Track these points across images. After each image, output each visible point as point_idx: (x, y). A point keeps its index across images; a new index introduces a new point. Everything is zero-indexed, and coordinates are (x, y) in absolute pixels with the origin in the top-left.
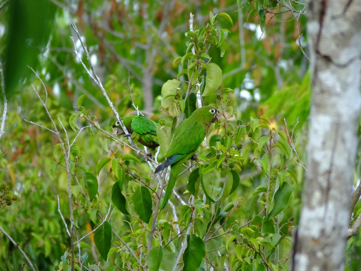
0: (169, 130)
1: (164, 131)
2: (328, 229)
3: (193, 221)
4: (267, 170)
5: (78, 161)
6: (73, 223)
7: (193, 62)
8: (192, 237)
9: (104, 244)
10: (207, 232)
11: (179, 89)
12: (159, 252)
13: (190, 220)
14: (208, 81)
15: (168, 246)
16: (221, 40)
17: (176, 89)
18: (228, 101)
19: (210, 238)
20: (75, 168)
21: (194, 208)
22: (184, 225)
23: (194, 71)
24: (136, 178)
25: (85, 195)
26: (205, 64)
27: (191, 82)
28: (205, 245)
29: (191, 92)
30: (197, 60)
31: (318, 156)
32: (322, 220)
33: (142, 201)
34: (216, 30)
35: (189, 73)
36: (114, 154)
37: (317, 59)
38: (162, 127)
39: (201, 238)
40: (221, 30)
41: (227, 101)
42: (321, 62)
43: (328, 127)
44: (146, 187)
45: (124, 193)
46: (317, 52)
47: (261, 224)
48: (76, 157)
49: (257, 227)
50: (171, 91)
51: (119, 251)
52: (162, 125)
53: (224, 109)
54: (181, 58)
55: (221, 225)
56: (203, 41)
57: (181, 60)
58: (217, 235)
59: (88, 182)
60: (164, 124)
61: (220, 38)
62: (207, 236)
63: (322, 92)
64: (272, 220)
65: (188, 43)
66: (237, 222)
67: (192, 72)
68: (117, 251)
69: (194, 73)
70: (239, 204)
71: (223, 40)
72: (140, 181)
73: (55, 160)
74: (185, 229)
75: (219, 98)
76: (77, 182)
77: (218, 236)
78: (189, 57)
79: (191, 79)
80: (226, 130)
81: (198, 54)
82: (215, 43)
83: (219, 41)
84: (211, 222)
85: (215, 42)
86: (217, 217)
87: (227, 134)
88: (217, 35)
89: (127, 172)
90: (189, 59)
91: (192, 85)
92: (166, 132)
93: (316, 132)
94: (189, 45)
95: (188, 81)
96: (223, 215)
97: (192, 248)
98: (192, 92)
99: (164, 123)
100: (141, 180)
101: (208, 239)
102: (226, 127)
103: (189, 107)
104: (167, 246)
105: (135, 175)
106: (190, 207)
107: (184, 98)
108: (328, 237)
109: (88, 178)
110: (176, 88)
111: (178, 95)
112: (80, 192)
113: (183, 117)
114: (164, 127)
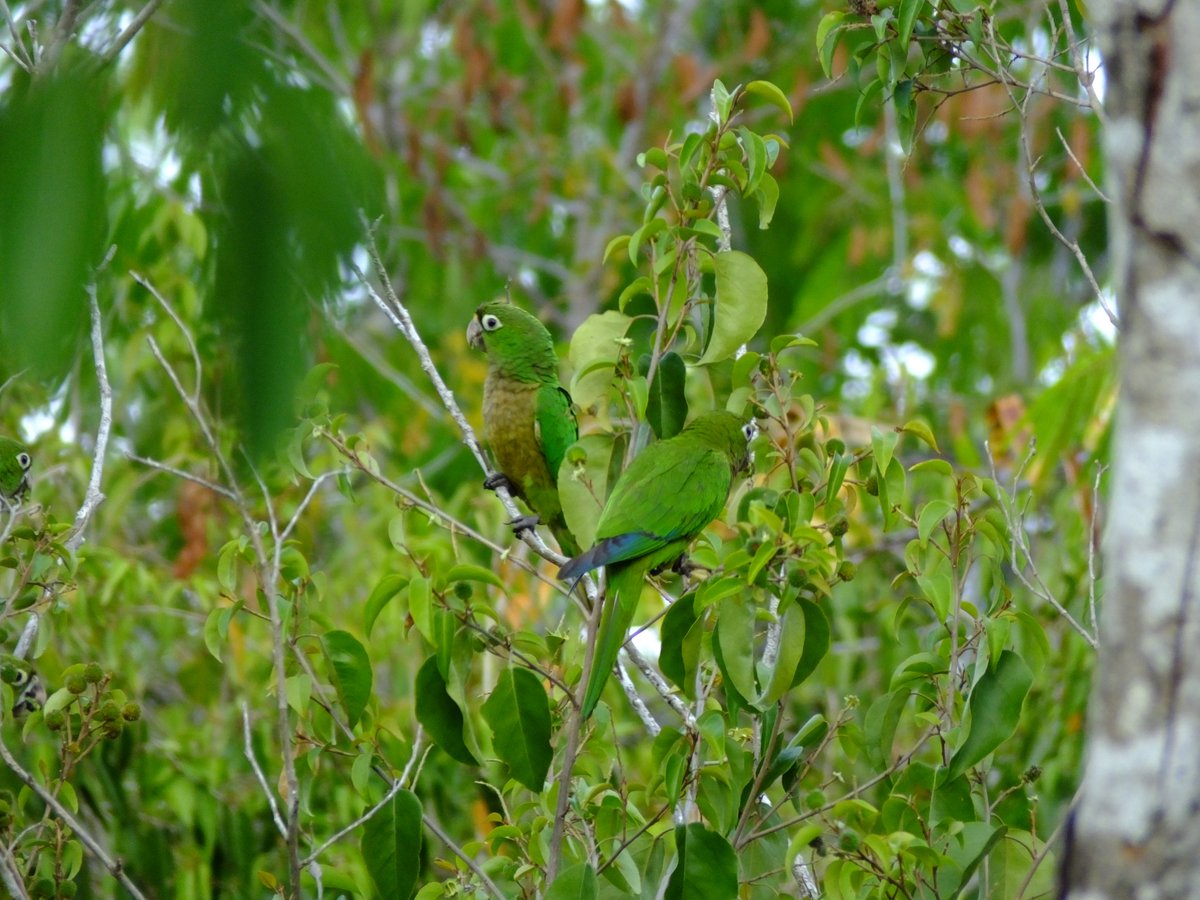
0: (600, 478)
1: (585, 482)
2: (1177, 811)
3: (691, 782)
4: (946, 611)
5: (302, 594)
6: (294, 792)
7: (668, 250)
8: (693, 833)
9: (395, 867)
10: (740, 814)
11: (627, 341)
12: (585, 885)
13: (686, 775)
14: (719, 311)
15: (613, 865)
16: (758, 170)
17: (616, 343)
18: (798, 378)
19: (751, 835)
20: (292, 621)
21: (695, 738)
22: (663, 794)
23: (675, 279)
24: (496, 643)
25: (330, 706)
26: (709, 257)
27: (666, 317)
28: (735, 858)
29: (669, 350)
30: (682, 242)
31: (1142, 566)
32: (1156, 780)
33: (517, 717)
34: (739, 140)
35: (657, 287)
36: (416, 564)
37: (1136, 242)
38: (576, 473)
39: (722, 832)
40: (756, 140)
41: (795, 378)
42: (1149, 256)
43: (1172, 471)
44: (532, 671)
45: (455, 692)
46: (1137, 221)
47: (929, 792)
48: (295, 582)
49: (909, 800)
50: (603, 350)
51: (453, 894)
52: (576, 464)
53: (784, 404)
54: (628, 241)
55: (786, 790)
56: (700, 181)
57: (627, 247)
58: (775, 825)
59: (338, 664)
60: (583, 462)
61: (753, 164)
62: (741, 829)
63: (1155, 353)
64: (964, 777)
65: (649, 189)
66: (842, 779)
67: (668, 285)
68: (447, 893)
69: (674, 288)
70: (842, 718)
71: (763, 172)
72: (509, 650)
73: (224, 596)
74: (667, 806)
75: (766, 370)
76: (300, 664)
77: (779, 826)
78: (653, 236)
79: (666, 308)
80: (794, 473)
81: (685, 220)
82: (738, 183)
83: (752, 174)
84: (752, 781)
85: (740, 180)
86: (773, 765)
87: (796, 486)
88: (744, 158)
89: (464, 622)
90: (656, 241)
91: (669, 327)
92: (590, 486)
93: (1133, 486)
94: (653, 196)
95: (657, 314)
96: (792, 756)
97: (695, 868)
98: (671, 350)
99: (583, 457)
100: (513, 648)
101: (745, 840)
102: (793, 464)
103: (662, 402)
104: (609, 864)
105: (494, 632)
106: (684, 732)
107: (644, 372)
108: (1178, 836)
109: (336, 649)
110: (616, 340)
111: (623, 362)
112: (311, 698)
113: (647, 434)
114: (582, 469)
